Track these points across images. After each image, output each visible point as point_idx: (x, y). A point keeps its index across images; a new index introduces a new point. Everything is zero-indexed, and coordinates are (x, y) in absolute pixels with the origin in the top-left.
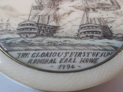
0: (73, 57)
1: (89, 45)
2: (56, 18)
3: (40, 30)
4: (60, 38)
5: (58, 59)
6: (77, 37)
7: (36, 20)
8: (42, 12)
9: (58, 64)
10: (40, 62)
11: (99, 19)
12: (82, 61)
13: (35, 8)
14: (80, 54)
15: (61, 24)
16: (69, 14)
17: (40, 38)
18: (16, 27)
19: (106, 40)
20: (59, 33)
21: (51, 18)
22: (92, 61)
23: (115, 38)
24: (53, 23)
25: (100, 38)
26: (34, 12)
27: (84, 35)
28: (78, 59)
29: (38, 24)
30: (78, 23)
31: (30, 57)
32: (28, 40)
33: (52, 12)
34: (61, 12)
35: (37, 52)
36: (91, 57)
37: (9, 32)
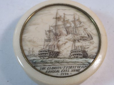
0: (68, 69)
1: (76, 62)
2: (58, 47)
3: (50, 54)
4: (61, 58)
5: (60, 70)
6: (70, 58)
7: (48, 48)
8: (51, 43)
9: (60, 73)
10: (52, 72)
11: (81, 47)
12: (72, 71)
14: (71, 67)
15: (61, 51)
16: (65, 44)
18: (38, 53)
19: (84, 59)
20: (61, 56)
21: (56, 47)
22: (77, 71)
23: (89, 57)
24: (57, 50)
25: (81, 58)
26: (46, 43)
27: (73, 57)
28: (70, 70)
29: (49, 51)
30: (70, 49)
31: (46, 70)
33: (56, 43)
34: (60, 43)
35: (50, 67)
36: (76, 68)
37: (34, 56)
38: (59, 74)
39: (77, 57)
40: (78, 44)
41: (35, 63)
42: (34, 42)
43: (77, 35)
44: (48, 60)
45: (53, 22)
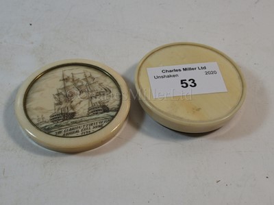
0: (88, 127)
1: (96, 118)
2: (72, 108)
3: (64, 117)
4: (78, 118)
5: (80, 130)
6: (88, 115)
7: (60, 111)
8: (62, 106)
9: (81, 132)
10: (70, 133)
11: (99, 102)
12: (94, 128)
13: (57, 104)
14: (92, 124)
15: (76, 111)
16: (80, 103)
17: (66, 121)
18: (49, 118)
19: (106, 113)
20: (77, 116)
21: (69, 109)
22: (99, 126)
23: (110, 111)
24: (71, 111)
25: (102, 113)
26: (57, 107)
27: (92, 114)
28: (92, 127)
29: (62, 113)
30: (87, 107)
31: (63, 133)
32: (58, 124)
33: (69, 104)
34: (74, 103)
35: (66, 129)
36: (98, 124)
37: (46, 122)
38: (80, 134)
39: (97, 114)
40: (94, 100)
41: (48, 129)
42: (42, 109)
43: (92, 91)
44: (62, 123)
45: (60, 85)
